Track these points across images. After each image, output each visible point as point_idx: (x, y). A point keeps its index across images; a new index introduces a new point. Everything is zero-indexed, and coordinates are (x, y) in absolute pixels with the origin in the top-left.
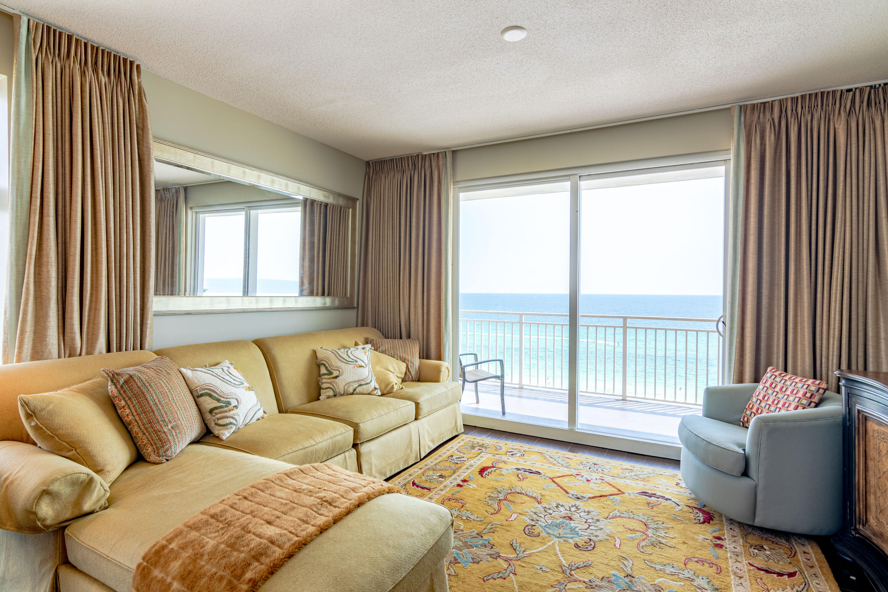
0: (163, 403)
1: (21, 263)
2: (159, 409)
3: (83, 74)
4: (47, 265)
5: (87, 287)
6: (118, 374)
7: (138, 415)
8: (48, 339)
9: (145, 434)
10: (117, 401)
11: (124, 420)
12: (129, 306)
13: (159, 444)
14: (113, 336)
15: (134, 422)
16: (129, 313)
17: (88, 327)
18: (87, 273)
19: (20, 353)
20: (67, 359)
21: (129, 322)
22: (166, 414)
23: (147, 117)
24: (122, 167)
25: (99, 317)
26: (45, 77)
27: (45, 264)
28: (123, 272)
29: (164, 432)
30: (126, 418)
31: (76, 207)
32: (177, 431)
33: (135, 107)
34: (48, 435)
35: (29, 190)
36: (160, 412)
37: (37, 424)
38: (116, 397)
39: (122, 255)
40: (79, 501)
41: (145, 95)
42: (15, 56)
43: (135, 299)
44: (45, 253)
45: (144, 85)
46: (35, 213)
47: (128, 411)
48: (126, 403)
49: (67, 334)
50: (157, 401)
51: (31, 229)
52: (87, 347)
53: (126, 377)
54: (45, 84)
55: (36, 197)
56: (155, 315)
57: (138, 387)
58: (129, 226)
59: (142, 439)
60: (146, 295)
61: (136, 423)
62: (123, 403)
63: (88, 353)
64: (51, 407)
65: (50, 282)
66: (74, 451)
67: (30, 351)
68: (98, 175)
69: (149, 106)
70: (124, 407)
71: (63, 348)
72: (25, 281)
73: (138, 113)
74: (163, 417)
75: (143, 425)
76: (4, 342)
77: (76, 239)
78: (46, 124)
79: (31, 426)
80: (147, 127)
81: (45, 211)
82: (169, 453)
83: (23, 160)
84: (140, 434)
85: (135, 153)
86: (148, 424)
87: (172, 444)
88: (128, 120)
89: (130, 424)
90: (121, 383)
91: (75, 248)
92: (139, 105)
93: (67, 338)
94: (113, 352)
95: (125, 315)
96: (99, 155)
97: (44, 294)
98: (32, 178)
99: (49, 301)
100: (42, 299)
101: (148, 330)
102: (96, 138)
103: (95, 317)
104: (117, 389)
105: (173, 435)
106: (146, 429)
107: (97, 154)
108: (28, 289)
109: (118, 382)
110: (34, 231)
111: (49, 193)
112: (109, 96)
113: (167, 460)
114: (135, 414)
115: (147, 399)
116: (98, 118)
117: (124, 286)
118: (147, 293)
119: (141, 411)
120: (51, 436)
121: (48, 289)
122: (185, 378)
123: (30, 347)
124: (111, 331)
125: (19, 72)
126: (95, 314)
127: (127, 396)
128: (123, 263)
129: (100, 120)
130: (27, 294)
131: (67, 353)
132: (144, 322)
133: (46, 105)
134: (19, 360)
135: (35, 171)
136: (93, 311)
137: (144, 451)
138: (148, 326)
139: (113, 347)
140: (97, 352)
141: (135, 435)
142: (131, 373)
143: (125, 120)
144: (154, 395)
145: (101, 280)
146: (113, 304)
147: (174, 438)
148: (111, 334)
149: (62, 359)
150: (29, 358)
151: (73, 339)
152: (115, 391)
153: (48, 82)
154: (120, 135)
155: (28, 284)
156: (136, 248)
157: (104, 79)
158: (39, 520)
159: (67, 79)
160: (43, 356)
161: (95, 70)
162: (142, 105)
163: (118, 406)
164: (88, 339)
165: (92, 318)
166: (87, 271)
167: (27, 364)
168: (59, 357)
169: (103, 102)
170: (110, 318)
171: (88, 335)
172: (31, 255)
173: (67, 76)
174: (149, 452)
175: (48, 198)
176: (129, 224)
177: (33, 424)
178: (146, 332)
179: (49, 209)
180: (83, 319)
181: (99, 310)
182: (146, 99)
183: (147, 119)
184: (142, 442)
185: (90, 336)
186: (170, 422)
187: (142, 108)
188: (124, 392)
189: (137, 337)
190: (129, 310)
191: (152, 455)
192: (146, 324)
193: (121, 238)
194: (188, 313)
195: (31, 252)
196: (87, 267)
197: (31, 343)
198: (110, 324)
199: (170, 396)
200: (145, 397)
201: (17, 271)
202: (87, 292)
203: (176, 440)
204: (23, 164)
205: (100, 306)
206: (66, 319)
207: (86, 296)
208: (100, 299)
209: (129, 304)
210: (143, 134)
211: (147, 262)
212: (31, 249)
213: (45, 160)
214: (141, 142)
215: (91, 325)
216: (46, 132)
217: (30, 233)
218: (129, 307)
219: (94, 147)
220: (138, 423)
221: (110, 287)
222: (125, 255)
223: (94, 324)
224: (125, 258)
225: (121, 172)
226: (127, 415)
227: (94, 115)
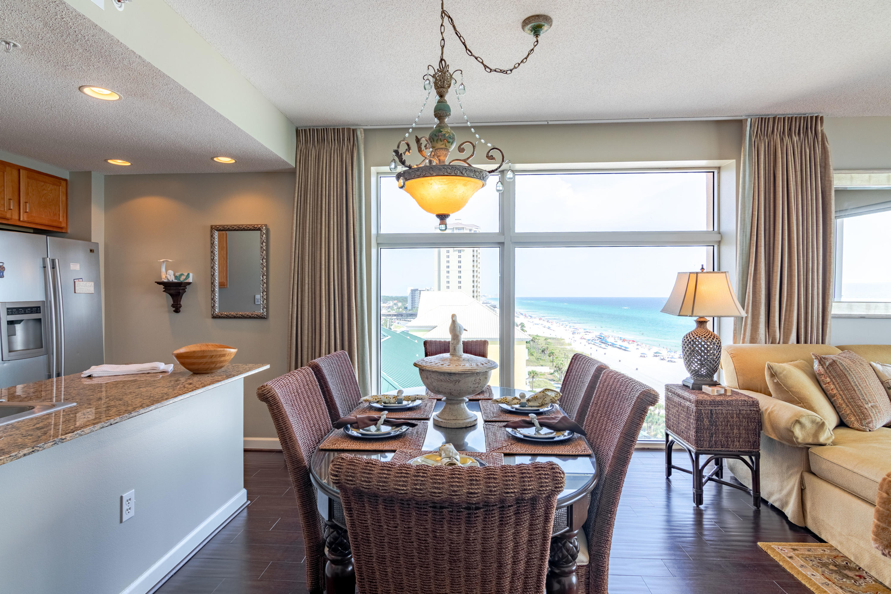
0: (862, 385)
1: (745, 279)
2: (859, 389)
3: (782, 140)
4: (760, 280)
5: (784, 294)
6: (824, 358)
7: (841, 390)
8: (760, 330)
9: (848, 406)
10: (823, 378)
11: (828, 393)
12: (814, 308)
13: (862, 416)
14: (801, 331)
15: (838, 395)
16: (814, 315)
17: (784, 324)
18: (784, 284)
19: (744, 338)
20: (770, 345)
21: (813, 322)
22: (866, 395)
23: (828, 156)
24: (809, 201)
25: (792, 317)
26: (759, 153)
27: (758, 279)
28: (809, 283)
29: (866, 408)
30: (831, 392)
31: (778, 238)
32: (877, 411)
33: (818, 152)
34: (785, 390)
35: (750, 231)
36: (861, 392)
37: (778, 381)
38: (823, 375)
39: (808, 269)
40: (816, 434)
41: (826, 138)
42: (743, 146)
43: (818, 304)
44: (758, 271)
45: (825, 131)
46: (753, 245)
47: (832, 386)
48: (831, 380)
49: (770, 328)
50: (857, 383)
51: (751, 257)
52: (784, 338)
53: (831, 361)
54: (759, 157)
55: (754, 235)
56: (833, 318)
57: (841, 370)
58: (814, 246)
59: (846, 410)
60: (826, 301)
61: (840, 397)
62: (828, 380)
63: (784, 343)
64: (785, 372)
65: (762, 291)
66: (802, 404)
67: (749, 338)
68: (792, 212)
69: (830, 147)
70: (828, 383)
71: (768, 337)
72: (747, 291)
73: (820, 155)
74: (863, 396)
75: (847, 399)
76: (734, 330)
77: (778, 261)
78: (760, 185)
79: (774, 382)
80: (829, 164)
81: (759, 243)
82: (871, 425)
83: (747, 212)
84: (844, 406)
85: (819, 188)
86: (851, 399)
87: (873, 419)
88: (813, 164)
89: (833, 397)
90: (827, 364)
91: (778, 267)
92: (822, 148)
93: (770, 331)
94: (801, 343)
95: (810, 316)
96: (793, 197)
97: (757, 299)
98: (752, 223)
99: (761, 304)
100: (756, 303)
101: (828, 329)
102: (791, 184)
103: (789, 317)
104: (824, 369)
105: (873, 413)
106: (849, 402)
107: (792, 196)
108: (749, 296)
109: (825, 364)
110: (753, 258)
111: (761, 230)
112: (799, 150)
113: (870, 431)
114: (839, 389)
115: (848, 380)
116: (792, 169)
117: (809, 293)
118: (828, 299)
119: (844, 388)
120: (786, 391)
121: (760, 296)
122: (876, 371)
123: (749, 335)
124: (799, 328)
125: (745, 156)
126: (790, 314)
127: (832, 376)
128: (809, 276)
129: (793, 170)
130: (749, 299)
131: (771, 340)
132: (825, 323)
133: (760, 171)
134: (743, 343)
135: (753, 217)
136: (788, 312)
137: (848, 419)
138: (828, 326)
139: (802, 340)
140: (790, 342)
141: (838, 405)
142: (834, 359)
143: (811, 164)
144: (854, 378)
145: (795, 289)
146: (801, 307)
147: (874, 415)
148: (800, 330)
149: (767, 345)
150: (748, 342)
151: (775, 332)
152: (822, 371)
153: (761, 155)
154: (807, 177)
155: (749, 293)
156: (819, 263)
157: (795, 139)
158: (795, 437)
159: (772, 149)
160: (756, 341)
161: (790, 135)
162: (824, 148)
163: (823, 382)
164: (784, 332)
165: (787, 317)
166: (784, 283)
167: (748, 345)
168: (766, 343)
169: (795, 156)
170: (800, 318)
171: (784, 330)
172: (751, 274)
173: (772, 147)
174: (852, 419)
175: (761, 234)
176: (814, 245)
177: (775, 381)
178: (826, 331)
179: (761, 241)
180: (781, 318)
181: (793, 311)
182: (827, 142)
183: (829, 158)
184: (845, 412)
185: (786, 331)
186: (870, 402)
187: (825, 150)
188: (830, 372)
189: (819, 334)
190: (814, 312)
191: (856, 423)
192: (827, 324)
193: (808, 256)
194: (862, 317)
195: (751, 272)
196: (784, 280)
197: (750, 332)
198: (800, 323)
199: (867, 381)
200: (847, 378)
201: (743, 285)
202: (784, 298)
203: (876, 417)
204: (747, 215)
205: (793, 309)
206: (770, 317)
207: (784, 301)
208: (794, 304)
209: (814, 307)
210: (825, 171)
211: (828, 274)
212: (751, 270)
213: (759, 209)
214: (823, 178)
215: (787, 322)
216: (760, 190)
217: (751, 259)
218: (814, 310)
219: (790, 192)
220: (842, 397)
221: (799, 294)
222: (811, 269)
223: (789, 322)
224: (811, 271)
225: (808, 205)
226: (832, 389)
227: (789, 168)
